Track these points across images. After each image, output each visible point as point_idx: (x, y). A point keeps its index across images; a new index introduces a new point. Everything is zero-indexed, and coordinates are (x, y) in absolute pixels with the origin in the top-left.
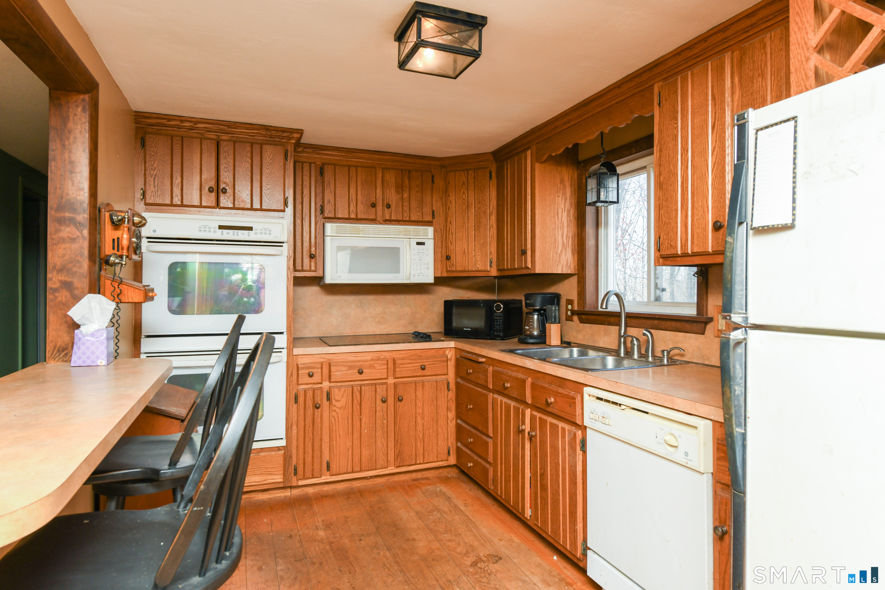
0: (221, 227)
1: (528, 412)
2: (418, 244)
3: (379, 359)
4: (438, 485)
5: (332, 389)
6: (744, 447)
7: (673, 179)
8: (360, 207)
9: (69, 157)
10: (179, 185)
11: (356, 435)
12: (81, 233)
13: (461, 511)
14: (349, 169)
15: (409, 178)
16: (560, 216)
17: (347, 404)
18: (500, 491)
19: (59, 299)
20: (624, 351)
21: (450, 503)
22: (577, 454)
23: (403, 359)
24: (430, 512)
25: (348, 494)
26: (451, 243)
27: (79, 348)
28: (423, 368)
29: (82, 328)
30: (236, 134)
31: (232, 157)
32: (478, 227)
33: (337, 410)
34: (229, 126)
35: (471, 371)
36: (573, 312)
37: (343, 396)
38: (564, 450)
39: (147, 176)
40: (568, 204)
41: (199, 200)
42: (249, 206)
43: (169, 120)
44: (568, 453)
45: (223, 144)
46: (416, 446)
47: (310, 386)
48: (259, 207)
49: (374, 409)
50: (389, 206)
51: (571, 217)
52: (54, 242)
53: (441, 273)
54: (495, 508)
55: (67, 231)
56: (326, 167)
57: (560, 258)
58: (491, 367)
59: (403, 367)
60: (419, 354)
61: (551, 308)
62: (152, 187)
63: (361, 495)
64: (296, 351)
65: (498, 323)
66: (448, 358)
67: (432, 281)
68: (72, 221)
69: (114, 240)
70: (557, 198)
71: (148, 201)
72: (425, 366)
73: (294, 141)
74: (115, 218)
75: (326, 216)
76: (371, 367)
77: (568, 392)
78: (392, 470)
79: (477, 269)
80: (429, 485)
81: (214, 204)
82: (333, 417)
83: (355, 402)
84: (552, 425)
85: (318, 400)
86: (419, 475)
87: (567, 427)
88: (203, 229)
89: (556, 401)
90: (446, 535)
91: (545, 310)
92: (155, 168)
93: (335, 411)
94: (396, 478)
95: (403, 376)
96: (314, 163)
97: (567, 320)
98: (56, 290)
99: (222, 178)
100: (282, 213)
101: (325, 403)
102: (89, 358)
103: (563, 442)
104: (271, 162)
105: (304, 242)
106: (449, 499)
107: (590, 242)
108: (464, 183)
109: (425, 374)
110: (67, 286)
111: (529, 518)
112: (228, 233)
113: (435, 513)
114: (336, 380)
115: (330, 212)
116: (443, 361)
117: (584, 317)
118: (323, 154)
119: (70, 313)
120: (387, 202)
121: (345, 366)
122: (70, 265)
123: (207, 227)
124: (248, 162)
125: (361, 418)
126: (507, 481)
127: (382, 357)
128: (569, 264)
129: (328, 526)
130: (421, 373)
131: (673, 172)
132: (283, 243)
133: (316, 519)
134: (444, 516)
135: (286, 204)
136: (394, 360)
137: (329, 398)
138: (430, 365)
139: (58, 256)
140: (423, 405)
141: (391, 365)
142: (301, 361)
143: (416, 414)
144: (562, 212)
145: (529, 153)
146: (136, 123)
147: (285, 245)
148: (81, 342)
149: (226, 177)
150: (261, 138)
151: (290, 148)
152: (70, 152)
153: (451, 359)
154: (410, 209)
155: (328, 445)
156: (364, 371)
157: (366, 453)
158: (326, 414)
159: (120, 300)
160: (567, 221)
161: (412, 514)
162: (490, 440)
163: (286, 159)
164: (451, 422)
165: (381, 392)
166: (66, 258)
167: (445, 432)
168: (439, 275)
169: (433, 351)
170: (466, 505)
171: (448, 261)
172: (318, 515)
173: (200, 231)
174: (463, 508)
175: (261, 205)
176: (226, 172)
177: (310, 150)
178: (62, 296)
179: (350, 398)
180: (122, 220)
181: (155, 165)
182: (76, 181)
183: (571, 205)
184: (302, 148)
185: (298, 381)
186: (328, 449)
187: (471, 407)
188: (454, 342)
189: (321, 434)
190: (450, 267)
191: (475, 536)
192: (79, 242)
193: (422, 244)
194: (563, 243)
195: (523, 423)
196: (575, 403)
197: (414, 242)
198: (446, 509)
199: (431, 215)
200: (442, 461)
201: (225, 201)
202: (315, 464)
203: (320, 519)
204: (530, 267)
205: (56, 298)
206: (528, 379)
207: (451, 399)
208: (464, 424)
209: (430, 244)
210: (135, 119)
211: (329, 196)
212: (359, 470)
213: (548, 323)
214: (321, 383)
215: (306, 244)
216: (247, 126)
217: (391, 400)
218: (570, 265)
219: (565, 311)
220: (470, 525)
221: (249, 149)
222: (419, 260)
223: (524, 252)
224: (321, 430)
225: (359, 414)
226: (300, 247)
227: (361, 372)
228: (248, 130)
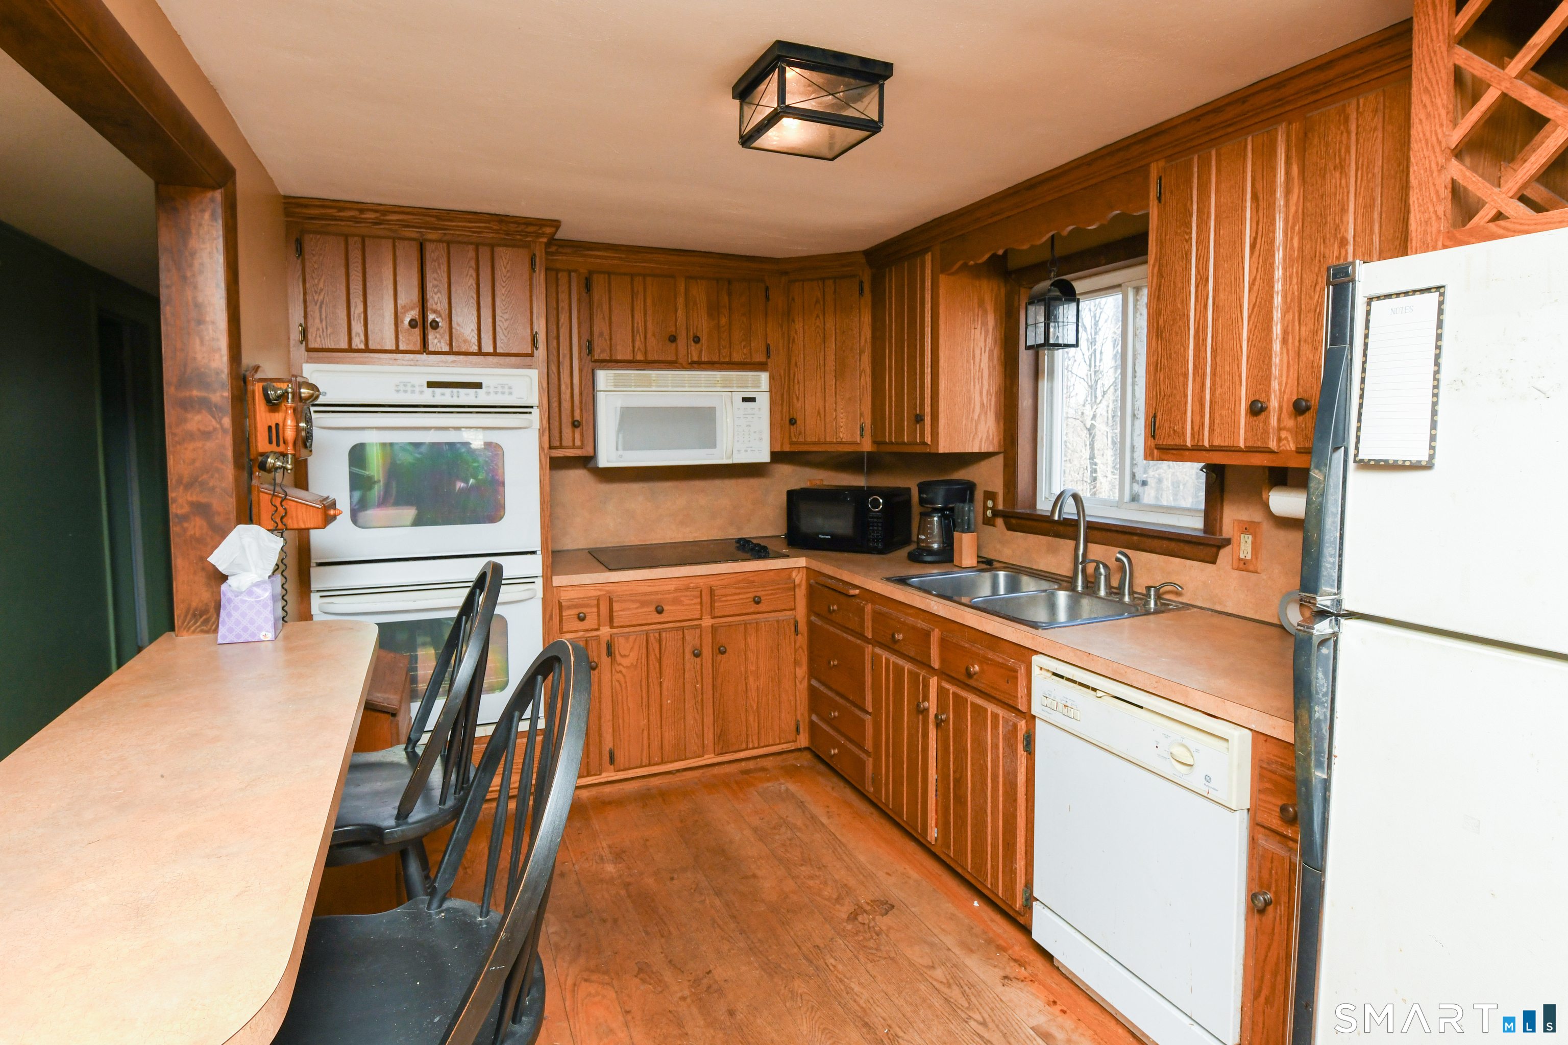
0: (431, 385)
1: (934, 681)
2: (745, 400)
3: (687, 589)
4: (782, 781)
5: (616, 639)
6: (1326, 801)
7: (1180, 323)
8: (652, 341)
9: (195, 298)
10: (360, 317)
11: (654, 709)
12: (220, 423)
13: (823, 824)
14: (632, 280)
15: (729, 293)
16: (977, 360)
17: (639, 661)
18: (886, 796)
19: (191, 532)
20: (1083, 582)
21: (804, 812)
22: (1019, 756)
23: (725, 587)
24: (774, 828)
25: (644, 798)
26: (798, 399)
27: (229, 615)
28: (757, 602)
29: (230, 581)
30: (451, 230)
31: (444, 267)
32: (840, 372)
33: (624, 670)
34: (439, 218)
35: (835, 607)
36: (996, 513)
37: (632, 649)
38: (995, 746)
39: (308, 303)
40: (990, 340)
41: (394, 341)
42: (475, 349)
43: (341, 209)
44: (1003, 753)
45: (429, 247)
46: (747, 720)
47: (581, 634)
48: (491, 350)
49: (682, 666)
50: (697, 340)
51: (995, 361)
52: (177, 439)
53: (782, 445)
54: (875, 819)
55: (197, 421)
56: (595, 277)
57: (976, 429)
58: (870, 605)
59: (727, 601)
60: (751, 579)
61: (963, 508)
62: (317, 321)
63: (664, 800)
64: (558, 581)
65: (875, 528)
66: (796, 583)
67: (766, 458)
68: (204, 404)
69: (270, 428)
70: (973, 330)
71: (312, 345)
72: (759, 598)
73: (545, 240)
74: (271, 393)
75: (596, 357)
76: (676, 601)
77: (1003, 658)
78: (710, 759)
79: (839, 440)
80: (768, 780)
81: (418, 347)
82: (618, 681)
83: (652, 657)
84: (976, 708)
85: (593, 655)
86: (751, 765)
87: (1001, 712)
88: (402, 388)
89: (982, 671)
90: (803, 868)
91: (952, 510)
92: (322, 290)
93: (620, 672)
94: (716, 770)
95: (726, 614)
96: (576, 271)
97: (984, 523)
98: (185, 518)
99: (430, 304)
100: (528, 359)
101: (605, 660)
102: (245, 629)
103: (995, 735)
104: (509, 274)
105: (563, 401)
106: (801, 805)
107: (1025, 402)
108: (817, 301)
109: (760, 610)
110: (202, 509)
111: (933, 843)
112: (443, 394)
113: (783, 829)
114: (622, 624)
115: (603, 351)
116: (789, 589)
117: (1014, 521)
118: (591, 256)
119: (212, 559)
120: (694, 334)
121: (633, 601)
122: (205, 477)
123: (409, 385)
124: (471, 276)
125: (661, 682)
126: (898, 783)
127: (692, 585)
128: (991, 437)
129: (619, 855)
130: (754, 608)
131: (1181, 314)
132: (532, 407)
133: (599, 844)
134: (798, 834)
135: (534, 343)
136: (712, 591)
137: (610, 653)
138: (767, 595)
139: (184, 462)
140: (757, 658)
141: (706, 598)
142: (565, 596)
143: (746, 672)
144: (981, 354)
145: (929, 256)
146: (287, 214)
147: (536, 412)
148: (232, 605)
149: (437, 300)
150: (491, 235)
151: (540, 252)
152: (195, 288)
153: (799, 585)
154: (730, 343)
155: (610, 724)
156: (665, 608)
157: (669, 735)
158: (606, 677)
159: (285, 525)
160: (989, 367)
161: (748, 832)
162: (868, 718)
163: (533, 269)
164: (801, 683)
165: (692, 639)
166: (198, 464)
167: (792, 698)
168: (778, 449)
169: (771, 573)
170: (829, 816)
171: (792, 427)
172: (601, 837)
173: (398, 391)
174: (824, 820)
175: (495, 347)
176: (436, 294)
177: (568, 250)
178: (194, 527)
179: (644, 651)
180: (284, 396)
181: (321, 285)
182: (207, 338)
183: (995, 342)
184: (558, 248)
185: (561, 629)
186: (611, 730)
187: (836, 663)
188: (804, 559)
189: (600, 708)
190: (795, 436)
191: (848, 868)
192: (217, 438)
193: (752, 400)
194: (982, 404)
195: (926, 698)
196: (1016, 678)
197: (738, 397)
198: (799, 823)
199: (765, 351)
200: (787, 743)
201: (436, 341)
202: (592, 756)
203: (604, 844)
204: (929, 443)
205: (185, 530)
206: (933, 630)
207: (801, 647)
208: (822, 688)
209: (764, 400)
210: (285, 208)
211: (600, 325)
212: (660, 760)
213: (957, 531)
214: (597, 630)
215: (566, 405)
216: (469, 217)
217: (707, 652)
218: (993, 439)
219: (981, 510)
220: (839, 849)
221: (472, 254)
222: (747, 426)
223: (919, 419)
224: (600, 702)
225: (658, 674)
226: (557, 409)
227: (660, 611)
228: (470, 222)
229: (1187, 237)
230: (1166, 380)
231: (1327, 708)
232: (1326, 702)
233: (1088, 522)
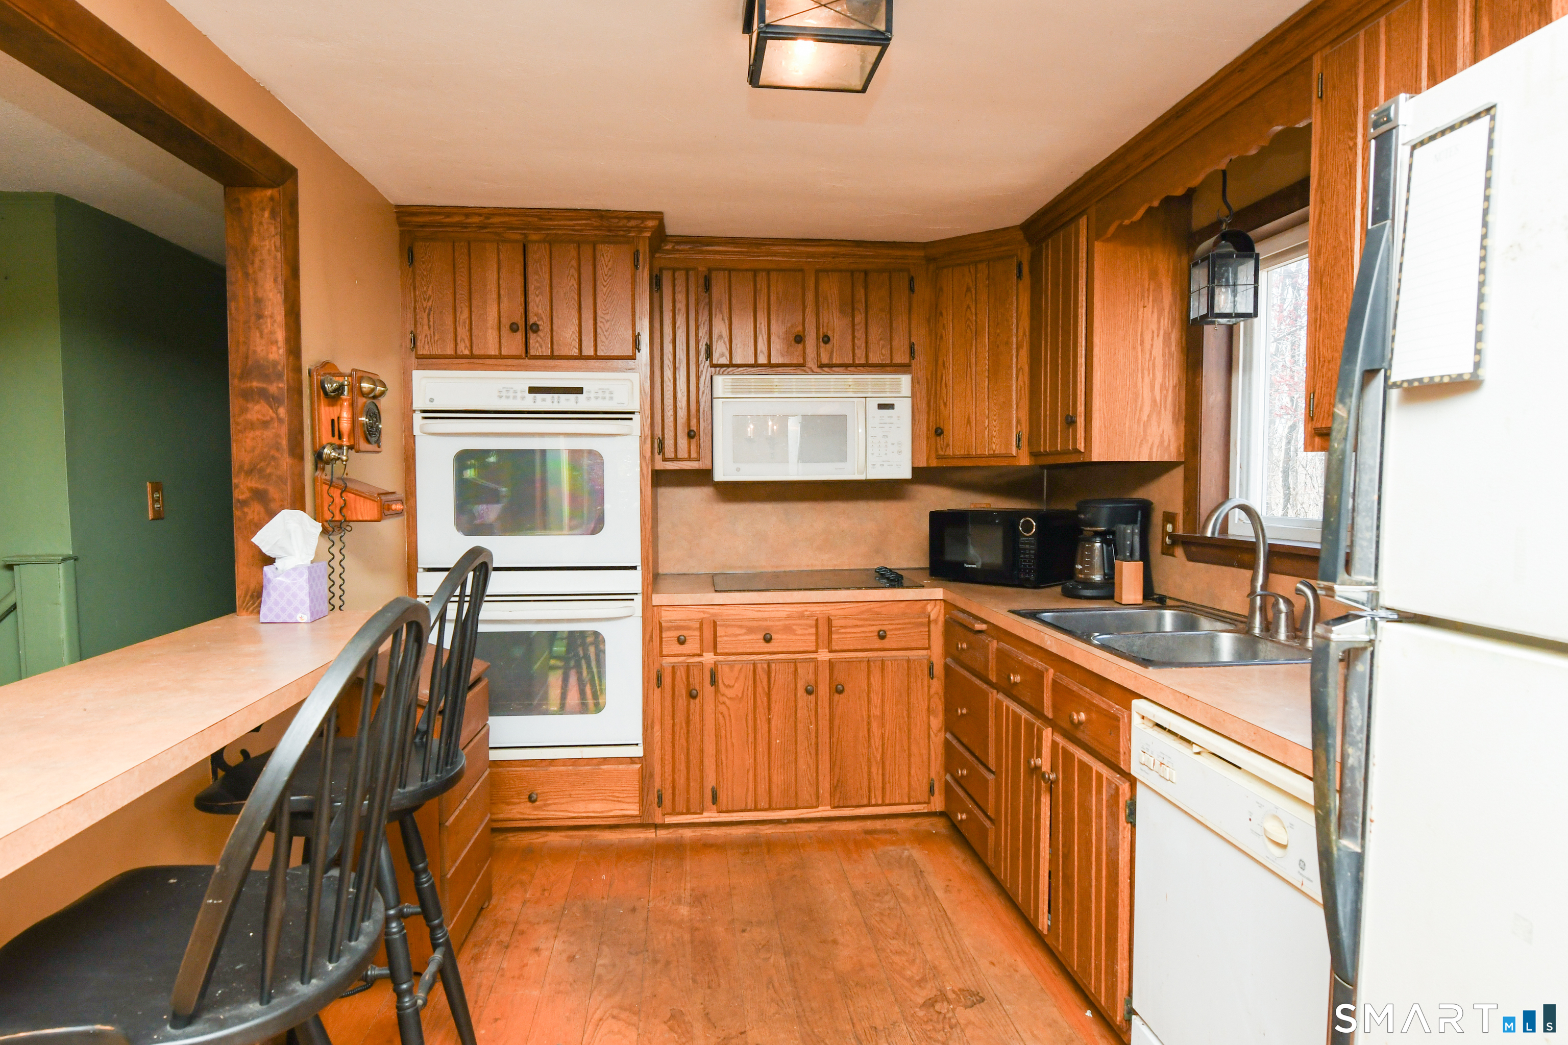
0: (533, 390)
1: (1047, 733)
2: (881, 406)
3: (801, 616)
4: (908, 846)
5: (720, 666)
8: (777, 345)
9: (255, 293)
10: (465, 323)
11: (762, 748)
12: (277, 412)
13: (936, 899)
14: (755, 276)
15: (866, 288)
16: (1147, 346)
17: (745, 694)
18: (1004, 872)
19: (250, 517)
20: (1261, 623)
21: (919, 882)
22: (1121, 828)
23: (845, 618)
24: (879, 895)
25: (748, 847)
26: (945, 404)
27: (269, 594)
28: (882, 637)
29: (278, 563)
30: (553, 229)
31: (546, 269)
32: (997, 371)
33: (728, 702)
34: (541, 218)
35: (965, 646)
36: (1175, 539)
37: (737, 679)
38: (1099, 816)
39: (418, 310)
40: (1165, 322)
41: (497, 346)
42: (575, 352)
43: (448, 215)
44: (1106, 824)
45: (531, 248)
46: (869, 773)
47: (681, 659)
48: (592, 353)
49: (793, 704)
50: (827, 340)
51: (1173, 348)
52: (239, 428)
53: (928, 460)
54: (997, 903)
55: (258, 411)
56: (714, 274)
57: (1145, 431)
58: (995, 642)
59: (846, 633)
60: (876, 610)
61: (1125, 530)
62: (426, 327)
63: (768, 851)
64: (657, 599)
65: (1027, 556)
66: (932, 617)
67: (907, 474)
68: (263, 395)
69: (333, 421)
70: (1141, 309)
71: (420, 352)
72: (885, 632)
73: (648, 234)
74: (328, 386)
75: (715, 362)
76: (788, 629)
77: (1108, 704)
78: (825, 811)
79: (991, 452)
80: (893, 843)
81: (520, 351)
82: (722, 713)
83: (759, 690)
84: (1082, 765)
85: (695, 683)
86: (878, 825)
87: (1106, 772)
88: (504, 394)
89: (1089, 720)
90: (894, 942)
91: (1113, 533)
92: (430, 297)
93: (724, 703)
94: (836, 826)
95: (845, 648)
96: (695, 269)
97: (1163, 553)
98: (244, 503)
99: (532, 307)
100: (631, 362)
101: (709, 689)
102: (283, 609)
103: (1099, 801)
104: (610, 273)
105: (679, 410)
106: (920, 874)
107: (1212, 398)
108: (968, 289)
109: (888, 646)
110: (260, 496)
111: (1046, 932)
112: (544, 400)
113: (888, 897)
114: (726, 651)
115: (722, 355)
116: (922, 624)
117: (1194, 549)
118: (710, 252)
119: (256, 540)
120: (823, 333)
121: (741, 627)
122: (262, 464)
123: (512, 391)
124: (572, 276)
125: (769, 719)
126: (1014, 857)
127: (806, 613)
128: (1166, 443)
129: (698, 899)
130: (878, 644)
132: (633, 413)
133: (683, 884)
134: (903, 905)
135: (636, 345)
136: (829, 621)
137: (713, 682)
138: (895, 629)
139: (245, 451)
140: (883, 701)
141: (823, 629)
142: (667, 616)
143: (869, 717)
144: (1152, 340)
145: (1083, 221)
146: (401, 224)
147: (636, 417)
148: (271, 585)
149: (541, 304)
150: (593, 232)
151: (644, 249)
152: (256, 283)
153: (936, 621)
154: (867, 342)
155: (713, 760)
156: (774, 636)
157: (778, 779)
158: (709, 708)
159: (344, 516)
160: (1164, 355)
161: (846, 895)
162: (991, 777)
163: (636, 267)
164: (936, 736)
165: (806, 675)
166: (257, 452)
167: (925, 752)
168: (923, 464)
169: (903, 605)
170: (947, 890)
171: (938, 438)
172: (688, 878)
173: (500, 397)
174: (940, 894)
175: (596, 350)
176: (537, 296)
177: (685, 250)
178: (253, 512)
179: (751, 682)
180: (340, 389)
181: (430, 292)
182: (266, 331)
183: (1173, 323)
184: (673, 244)
185: (661, 651)
186: (714, 767)
187: (964, 711)
188: (941, 590)
189: (702, 741)
190: (942, 449)
191: (947, 949)
192: (273, 428)
193: (890, 406)
194: (1154, 401)
195: (1039, 755)
196: (1118, 728)
197: (873, 404)
198: (909, 893)
199: (908, 351)
200: (918, 803)
201: (538, 345)
202: (692, 791)
203: (689, 886)
204: (1083, 450)
205: (245, 514)
206: (1047, 670)
207: (937, 693)
208: (955, 742)
209: (904, 407)
210: (398, 218)
211: (720, 328)
212: (767, 806)
213: (1120, 560)
214: (700, 655)
215: (682, 413)
216: (568, 215)
217: (823, 690)
218: (1169, 445)
219: (1160, 536)
220: (944, 928)
221: (573, 253)
222: (884, 436)
223: (1071, 422)
224: (702, 734)
225: (766, 710)
226: (672, 419)
227: (768, 639)
228: (571, 220)
229: (1351, 144)
230: (1326, 341)
231: (1361, 750)
232: (1361, 741)
233: (1270, 544)
